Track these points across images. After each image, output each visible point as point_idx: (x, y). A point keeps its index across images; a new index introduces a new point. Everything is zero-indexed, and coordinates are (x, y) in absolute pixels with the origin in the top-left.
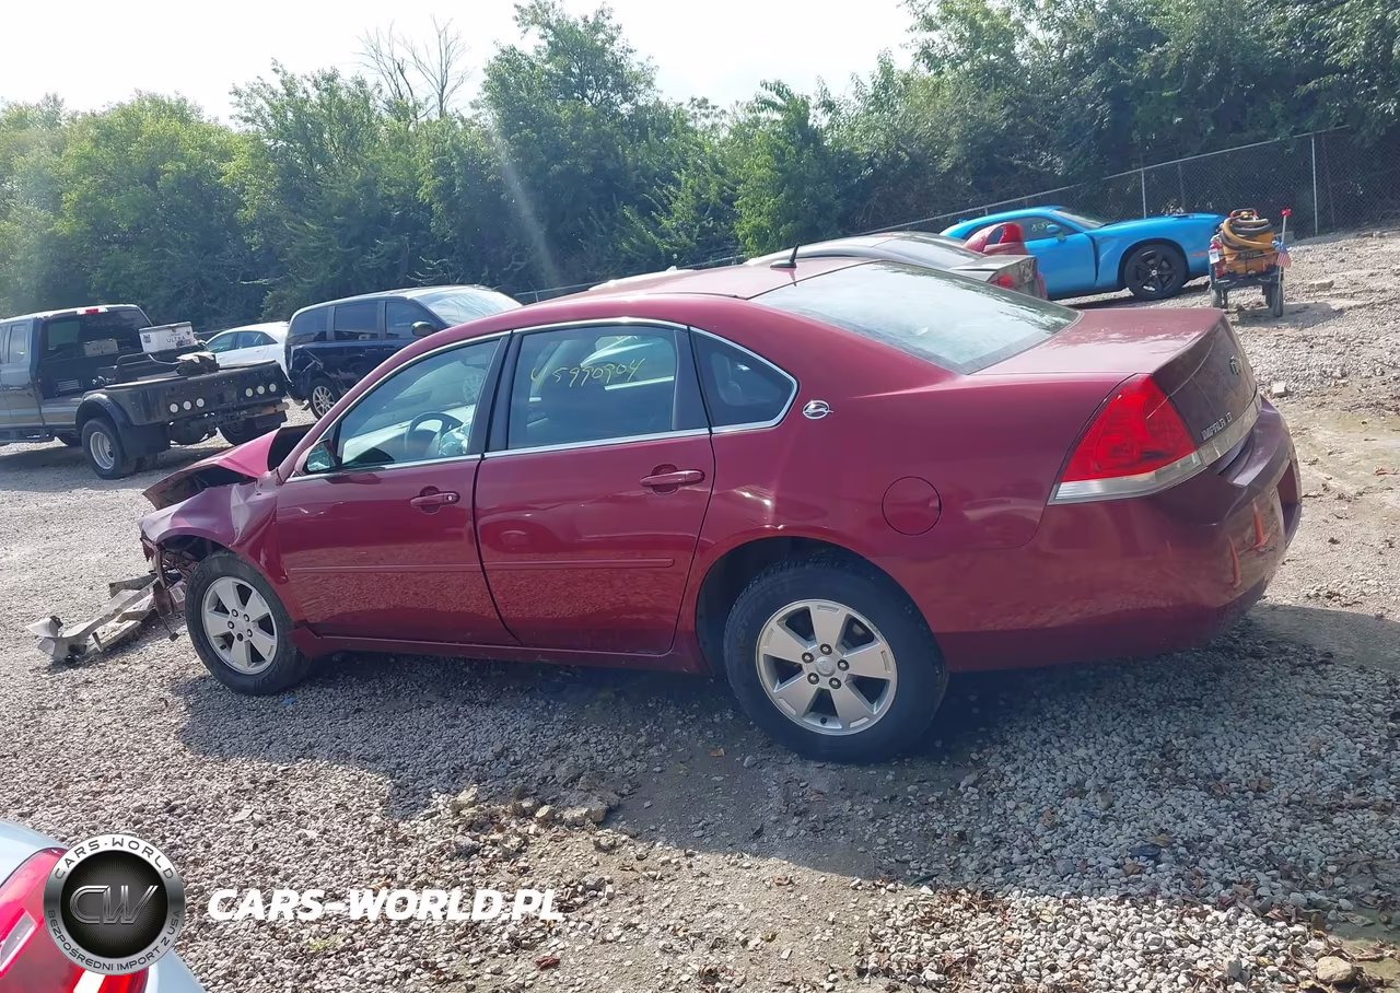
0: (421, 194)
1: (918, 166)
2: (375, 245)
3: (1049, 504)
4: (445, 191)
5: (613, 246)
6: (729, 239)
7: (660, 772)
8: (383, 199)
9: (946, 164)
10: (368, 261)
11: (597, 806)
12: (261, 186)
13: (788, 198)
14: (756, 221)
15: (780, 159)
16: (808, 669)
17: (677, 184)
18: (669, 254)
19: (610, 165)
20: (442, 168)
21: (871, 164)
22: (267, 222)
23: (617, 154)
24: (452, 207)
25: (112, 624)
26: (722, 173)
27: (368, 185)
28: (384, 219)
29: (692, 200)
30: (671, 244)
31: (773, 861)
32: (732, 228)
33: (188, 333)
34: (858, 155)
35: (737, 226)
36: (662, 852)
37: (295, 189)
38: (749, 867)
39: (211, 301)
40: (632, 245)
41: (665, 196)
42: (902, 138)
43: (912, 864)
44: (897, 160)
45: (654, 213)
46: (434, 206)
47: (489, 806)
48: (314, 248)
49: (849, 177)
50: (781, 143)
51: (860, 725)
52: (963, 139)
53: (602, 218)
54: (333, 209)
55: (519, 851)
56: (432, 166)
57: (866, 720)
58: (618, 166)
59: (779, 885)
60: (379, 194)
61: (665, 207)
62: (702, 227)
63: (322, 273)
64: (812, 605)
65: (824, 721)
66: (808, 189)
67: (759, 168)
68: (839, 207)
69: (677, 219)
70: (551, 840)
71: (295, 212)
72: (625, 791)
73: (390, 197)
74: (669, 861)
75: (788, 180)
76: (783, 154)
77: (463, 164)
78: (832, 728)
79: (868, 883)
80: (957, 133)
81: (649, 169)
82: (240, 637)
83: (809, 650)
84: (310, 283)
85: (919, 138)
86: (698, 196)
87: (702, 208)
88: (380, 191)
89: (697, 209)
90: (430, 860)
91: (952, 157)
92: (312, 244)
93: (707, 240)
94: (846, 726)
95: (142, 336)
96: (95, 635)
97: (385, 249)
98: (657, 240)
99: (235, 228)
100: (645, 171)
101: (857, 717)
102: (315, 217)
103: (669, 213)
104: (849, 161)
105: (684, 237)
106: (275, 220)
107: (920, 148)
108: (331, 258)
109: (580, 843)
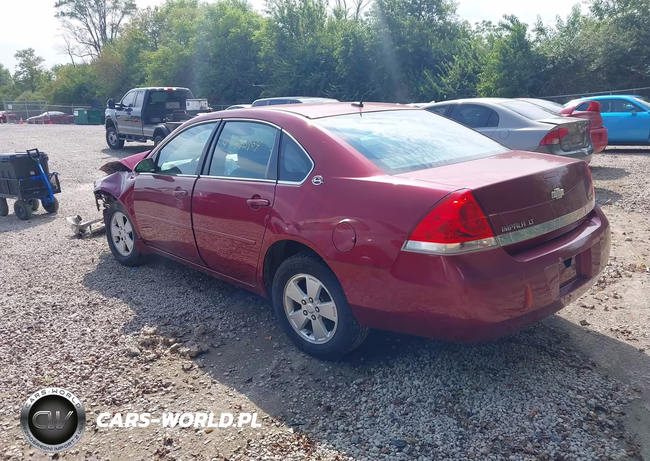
0: (335, 53)
1: (578, 66)
2: (311, 75)
3: (401, 250)
4: (344, 53)
5: (417, 88)
6: (474, 92)
7: (239, 340)
8: (318, 54)
9: (593, 67)
10: (307, 82)
11: (194, 349)
12: (269, 43)
13: (504, 76)
14: (487, 84)
15: (505, 55)
16: (304, 307)
17: (453, 61)
18: (442, 95)
19: (423, 49)
20: (345, 43)
21: (553, 62)
22: (268, 59)
23: (428, 45)
24: (347, 61)
25: (99, 223)
26: (476, 59)
27: (313, 47)
28: (317, 63)
29: (459, 71)
30: (445, 90)
31: (243, 396)
32: (476, 87)
33: (206, 104)
34: (547, 57)
35: (478, 85)
36: (206, 378)
37: (283, 45)
38: (231, 396)
39: (240, 92)
40: (426, 89)
41: (446, 67)
42: (572, 50)
43: (298, 416)
44: (568, 62)
45: (439, 75)
46: (339, 60)
47: (155, 337)
48: (286, 73)
49: (540, 68)
50: (508, 47)
51: (322, 341)
52: (605, 54)
53: (415, 74)
54: (296, 57)
55: (152, 361)
56: (341, 41)
57: (324, 339)
58: (427, 50)
59: (235, 408)
60: (317, 52)
61: (445, 73)
62: (462, 84)
63: (286, 85)
64: (307, 277)
65: (308, 335)
66: (516, 72)
67: (493, 58)
68: (531, 83)
69: (451, 79)
70: (169, 359)
71: (280, 56)
72: (216, 345)
73: (322, 54)
74: (203, 383)
75: (507, 66)
76: (507, 53)
77: (356, 41)
78: (311, 339)
79: (270, 419)
80: (602, 52)
81: (442, 53)
82: (122, 239)
83: (304, 298)
84: (280, 89)
85: (582, 52)
86: (463, 69)
87: (463, 75)
88: (318, 50)
89: (461, 75)
90: (118, 355)
91: (597, 63)
92: (284, 72)
93: (463, 91)
94: (316, 340)
95: (187, 102)
96: (91, 227)
97: (315, 78)
98: (438, 87)
99: (256, 60)
100: (440, 54)
101: (321, 337)
102: (288, 59)
103: (447, 75)
104: (541, 60)
105: (451, 88)
106: (271, 59)
107: (581, 57)
108: (291, 79)
109: (179, 363)
